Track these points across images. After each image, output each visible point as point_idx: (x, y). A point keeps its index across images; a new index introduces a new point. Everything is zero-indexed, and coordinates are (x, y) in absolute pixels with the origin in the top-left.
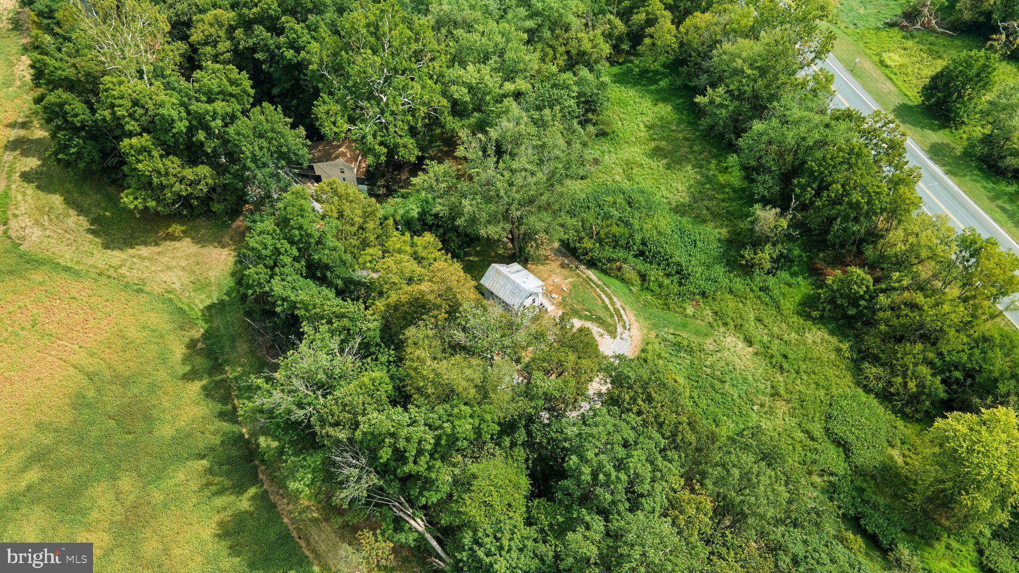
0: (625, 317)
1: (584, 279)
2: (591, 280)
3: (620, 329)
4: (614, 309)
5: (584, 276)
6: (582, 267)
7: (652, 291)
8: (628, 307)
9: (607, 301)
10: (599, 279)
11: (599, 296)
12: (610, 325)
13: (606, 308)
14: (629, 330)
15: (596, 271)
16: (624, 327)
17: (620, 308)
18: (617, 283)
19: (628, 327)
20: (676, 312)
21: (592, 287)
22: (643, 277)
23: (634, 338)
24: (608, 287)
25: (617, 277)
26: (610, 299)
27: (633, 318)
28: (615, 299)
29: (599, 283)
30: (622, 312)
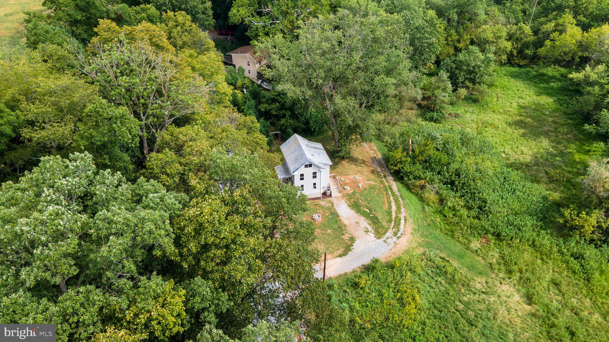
0: (402, 227)
1: (385, 186)
2: (391, 189)
3: (389, 234)
4: (396, 217)
5: (387, 184)
6: (390, 178)
7: (445, 216)
8: (410, 221)
9: (394, 208)
10: (399, 191)
11: (389, 203)
12: (383, 227)
13: (389, 213)
14: (398, 238)
15: (401, 186)
16: (395, 234)
17: (403, 219)
18: (414, 199)
19: (399, 235)
20: (459, 241)
21: (387, 194)
22: (442, 201)
23: (398, 246)
24: (403, 199)
25: (417, 195)
26: (399, 208)
27: (409, 230)
28: (403, 210)
29: (398, 194)
30: (402, 221)
